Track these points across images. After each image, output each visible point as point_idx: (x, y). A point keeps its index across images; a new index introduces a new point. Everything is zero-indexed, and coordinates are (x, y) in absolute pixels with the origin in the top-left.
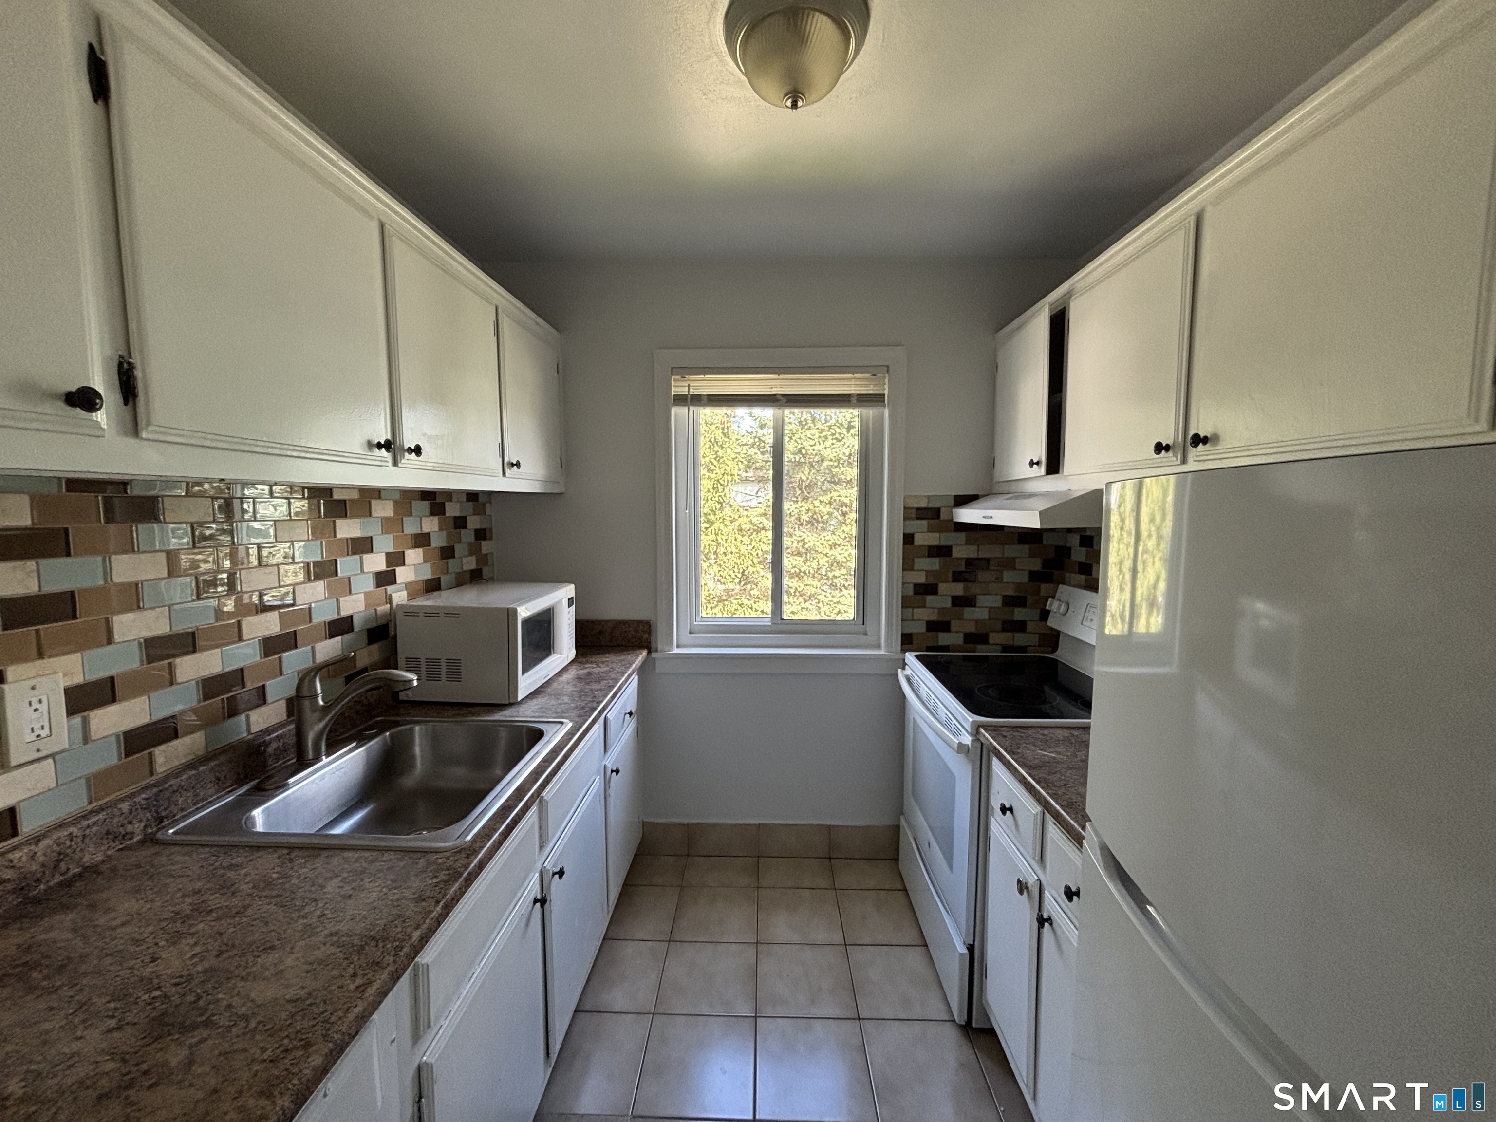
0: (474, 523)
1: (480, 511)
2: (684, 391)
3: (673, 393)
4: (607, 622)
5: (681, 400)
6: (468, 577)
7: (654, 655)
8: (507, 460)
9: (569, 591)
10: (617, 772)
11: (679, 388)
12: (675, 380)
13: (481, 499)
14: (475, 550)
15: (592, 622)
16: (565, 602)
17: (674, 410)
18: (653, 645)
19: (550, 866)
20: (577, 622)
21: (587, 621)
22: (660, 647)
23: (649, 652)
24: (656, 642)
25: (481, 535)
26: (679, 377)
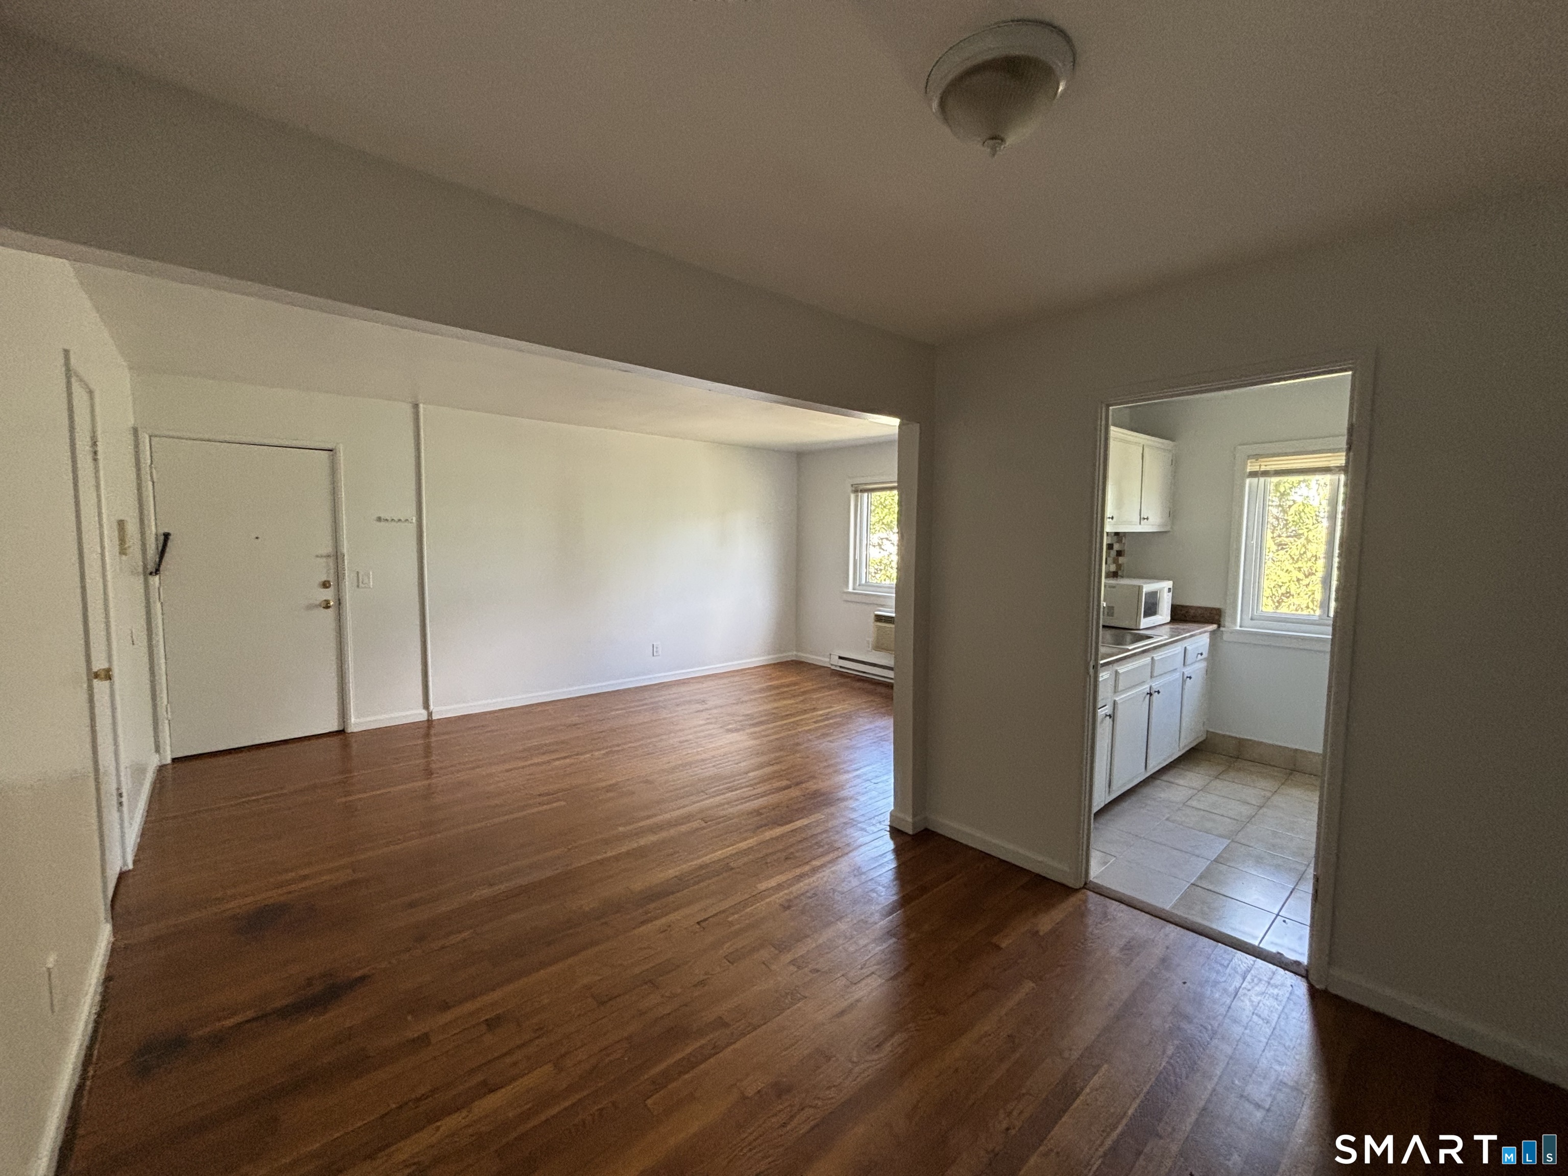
0: (1116, 547)
1: (1119, 541)
2: (1256, 468)
3: (1248, 470)
4: (1191, 607)
5: (1253, 474)
6: (1111, 575)
7: (1222, 629)
8: (1142, 517)
9: (1169, 584)
10: (1190, 678)
11: (1251, 467)
12: (1251, 462)
13: (1121, 535)
14: (1115, 561)
15: (1182, 606)
16: (1166, 590)
17: (1248, 481)
18: (1222, 623)
19: (1155, 688)
20: (1172, 606)
21: (1179, 606)
22: (1227, 624)
23: (1219, 626)
24: (1224, 620)
25: (1119, 553)
26: (1254, 460)
